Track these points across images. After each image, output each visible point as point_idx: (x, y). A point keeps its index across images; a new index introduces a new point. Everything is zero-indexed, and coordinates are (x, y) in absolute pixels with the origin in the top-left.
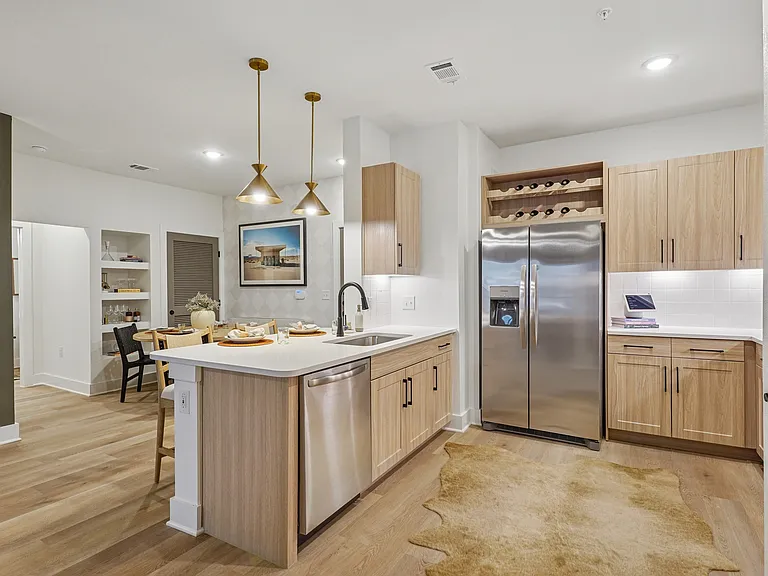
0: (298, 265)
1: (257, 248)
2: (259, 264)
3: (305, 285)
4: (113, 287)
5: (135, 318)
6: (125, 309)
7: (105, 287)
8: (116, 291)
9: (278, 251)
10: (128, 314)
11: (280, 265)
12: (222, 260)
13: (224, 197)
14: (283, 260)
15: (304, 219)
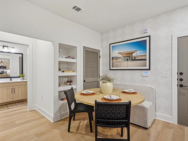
0: (146, 60)
1: (119, 53)
2: (120, 60)
3: (149, 69)
4: (62, 70)
5: (71, 84)
6: (67, 79)
7: (60, 70)
8: (63, 72)
9: (132, 53)
10: (68, 82)
11: (133, 60)
12: (101, 59)
13: (102, 34)
14: (135, 57)
15: (150, 36)
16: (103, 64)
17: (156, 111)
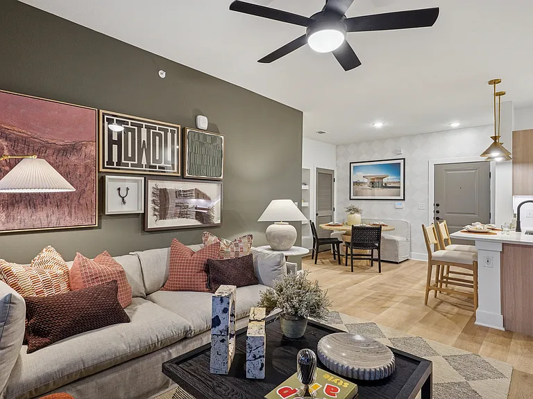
0: (399, 187)
1: (364, 177)
2: (366, 186)
3: (404, 200)
9: (382, 178)
11: (383, 187)
12: (336, 183)
13: (337, 146)
14: (385, 184)
15: (404, 159)
16: (338, 190)
17: (411, 251)
